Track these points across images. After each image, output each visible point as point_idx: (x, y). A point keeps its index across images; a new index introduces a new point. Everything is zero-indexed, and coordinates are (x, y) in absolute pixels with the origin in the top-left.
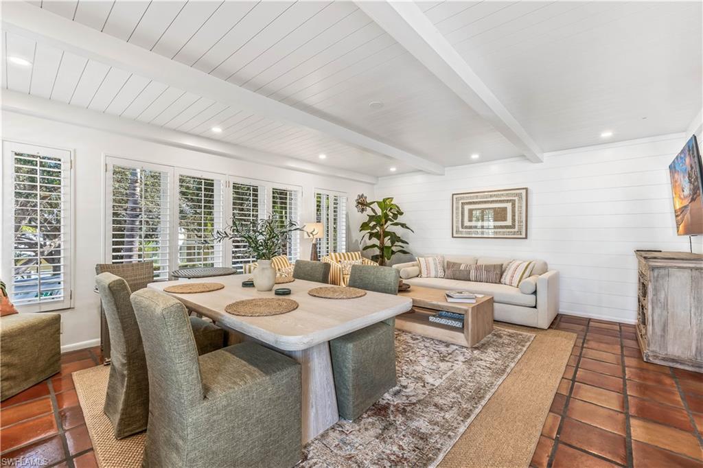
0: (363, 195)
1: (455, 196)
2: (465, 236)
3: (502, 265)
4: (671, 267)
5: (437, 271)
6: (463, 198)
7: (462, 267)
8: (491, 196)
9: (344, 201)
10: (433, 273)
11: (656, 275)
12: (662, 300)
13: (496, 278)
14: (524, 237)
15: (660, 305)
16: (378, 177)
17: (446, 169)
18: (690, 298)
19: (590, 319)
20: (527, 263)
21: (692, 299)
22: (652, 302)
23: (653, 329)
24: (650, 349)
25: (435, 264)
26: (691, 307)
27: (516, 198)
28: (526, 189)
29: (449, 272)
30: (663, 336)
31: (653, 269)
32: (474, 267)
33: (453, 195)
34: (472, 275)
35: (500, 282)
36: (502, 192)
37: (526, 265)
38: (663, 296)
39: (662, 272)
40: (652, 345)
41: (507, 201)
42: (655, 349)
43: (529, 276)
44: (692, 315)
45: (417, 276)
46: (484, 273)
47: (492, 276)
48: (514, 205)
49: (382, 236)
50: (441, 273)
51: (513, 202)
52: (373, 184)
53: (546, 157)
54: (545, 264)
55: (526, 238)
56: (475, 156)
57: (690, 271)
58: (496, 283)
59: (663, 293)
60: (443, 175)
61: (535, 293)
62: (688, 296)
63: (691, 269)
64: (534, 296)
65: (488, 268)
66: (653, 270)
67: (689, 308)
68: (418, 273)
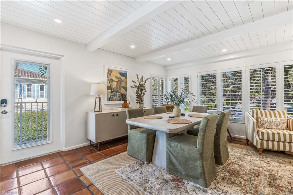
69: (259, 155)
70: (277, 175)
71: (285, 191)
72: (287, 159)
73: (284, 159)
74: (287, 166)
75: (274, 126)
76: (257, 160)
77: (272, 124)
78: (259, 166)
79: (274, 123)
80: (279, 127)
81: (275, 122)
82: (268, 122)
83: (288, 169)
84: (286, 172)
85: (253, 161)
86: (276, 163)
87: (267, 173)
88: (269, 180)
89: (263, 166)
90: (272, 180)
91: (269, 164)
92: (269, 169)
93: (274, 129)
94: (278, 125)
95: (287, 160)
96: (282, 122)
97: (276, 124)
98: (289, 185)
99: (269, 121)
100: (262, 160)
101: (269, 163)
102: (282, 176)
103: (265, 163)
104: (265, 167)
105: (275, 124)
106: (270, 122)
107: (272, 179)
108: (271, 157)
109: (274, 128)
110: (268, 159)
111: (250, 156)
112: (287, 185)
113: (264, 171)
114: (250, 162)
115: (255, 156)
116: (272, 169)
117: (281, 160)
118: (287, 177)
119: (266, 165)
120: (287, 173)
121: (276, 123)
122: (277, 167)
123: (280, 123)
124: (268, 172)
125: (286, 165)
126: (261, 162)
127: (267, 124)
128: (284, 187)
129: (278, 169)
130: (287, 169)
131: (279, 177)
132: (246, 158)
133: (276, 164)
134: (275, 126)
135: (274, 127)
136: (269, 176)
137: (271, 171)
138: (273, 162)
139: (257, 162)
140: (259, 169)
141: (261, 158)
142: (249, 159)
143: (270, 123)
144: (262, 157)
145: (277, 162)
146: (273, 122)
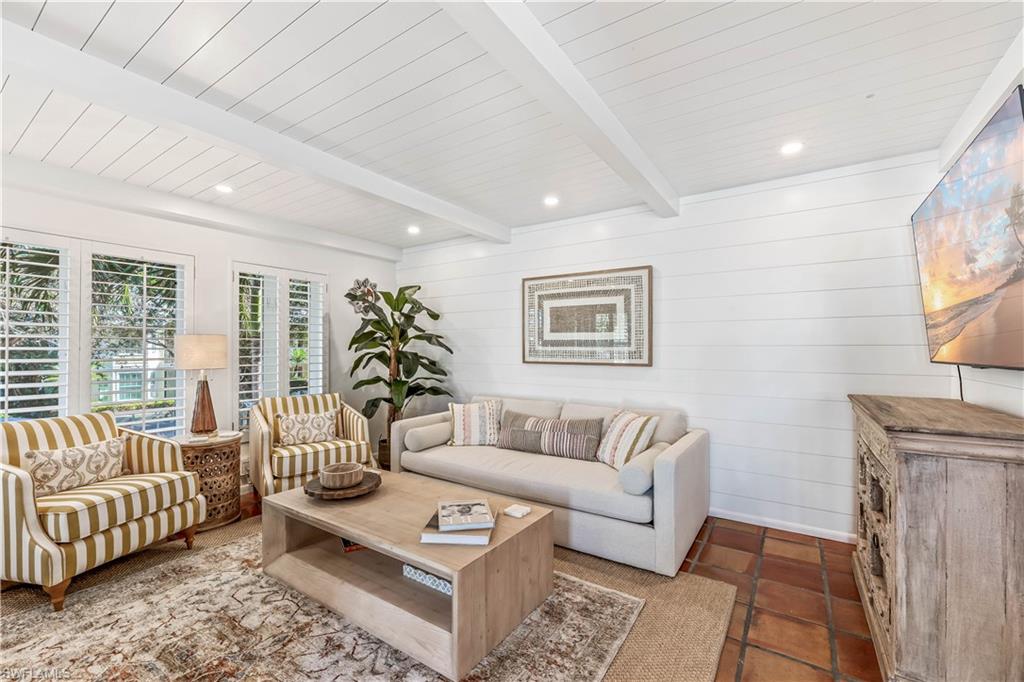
0: (366, 281)
1: (527, 284)
2: (541, 360)
3: (602, 420)
4: (955, 456)
5: (483, 433)
6: (540, 287)
7: (528, 426)
8: (589, 283)
9: (321, 290)
10: (476, 438)
11: (914, 474)
12: (932, 543)
13: (587, 450)
14: (646, 362)
15: (925, 554)
16: (400, 248)
17: (513, 231)
18: (1004, 543)
19: (767, 528)
20: (646, 418)
21: (1009, 545)
22: (907, 547)
23: (910, 616)
24: (904, 668)
25: (482, 418)
26: (1006, 567)
27: (632, 287)
28: (650, 268)
29: (506, 435)
30: (935, 638)
31: (907, 458)
32: (549, 424)
33: (524, 280)
34: (545, 443)
35: (595, 458)
36: (609, 275)
37: (640, 425)
38: (933, 531)
39: (931, 466)
40: (907, 659)
41: (617, 292)
42: (915, 671)
43: (648, 448)
44: (1010, 588)
45: (446, 443)
46: (567, 437)
47: (581, 444)
48: (627, 300)
49: (393, 361)
50: (492, 436)
51: (626, 293)
52: (394, 262)
53: (684, 203)
54: (683, 418)
55: (650, 364)
56: (551, 201)
57: (1001, 468)
58: (587, 460)
59: (933, 522)
60: (508, 243)
61: (650, 492)
62: (998, 536)
63: (1006, 462)
64: (646, 500)
65: (575, 427)
66: (907, 461)
67: (999, 569)
68: (446, 438)
69: (54, 615)
70: (175, 639)
71: (238, 669)
72: (148, 571)
73: (142, 576)
74: (168, 593)
75: (87, 474)
76: (68, 636)
77: (82, 469)
78: (98, 655)
79: (88, 463)
80: (105, 473)
81: (91, 456)
82: (68, 466)
83: (180, 599)
84: (184, 612)
85: (58, 652)
86: (133, 604)
87: (148, 658)
88: (177, 675)
89: (112, 644)
90: (183, 665)
91: (120, 624)
92: (138, 637)
93: (87, 485)
94: (102, 464)
95: (149, 574)
96: (114, 451)
97: (96, 462)
98: (226, 642)
99: (69, 461)
100: (83, 623)
101: (116, 617)
102: (188, 632)
103: (105, 626)
104: (118, 641)
105: (93, 467)
106: (74, 462)
107: (178, 663)
108: (101, 592)
109: (86, 482)
110: (102, 607)
111: (20, 641)
112: (223, 647)
113: (133, 660)
114: (50, 663)
115: (45, 629)
116: (145, 630)
117: (139, 585)
118: (200, 624)
119: (115, 632)
120: (188, 613)
121: (94, 459)
122: (149, 613)
123: (106, 456)
124: (146, 649)
125: (161, 589)
126: (89, 633)
127: (65, 471)
128: (225, 659)
129: (158, 616)
130: (178, 603)
131: (186, 638)
132: (15, 666)
133: (140, 607)
134: (92, 473)
135: (89, 477)
136: (165, 662)
137: (148, 640)
138: (125, 607)
139: (78, 645)
140: (109, 666)
141: (71, 619)
142: (34, 658)
143: (75, 465)
144: (70, 613)
145: (134, 596)
146: (83, 459)
